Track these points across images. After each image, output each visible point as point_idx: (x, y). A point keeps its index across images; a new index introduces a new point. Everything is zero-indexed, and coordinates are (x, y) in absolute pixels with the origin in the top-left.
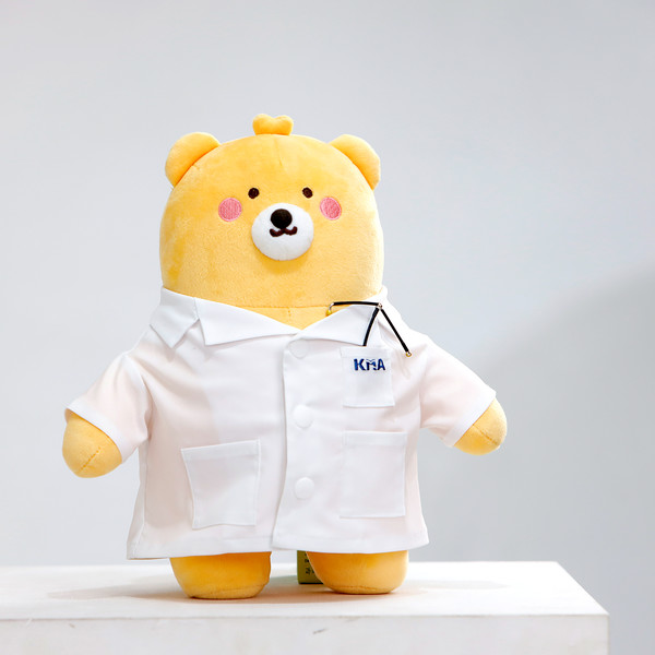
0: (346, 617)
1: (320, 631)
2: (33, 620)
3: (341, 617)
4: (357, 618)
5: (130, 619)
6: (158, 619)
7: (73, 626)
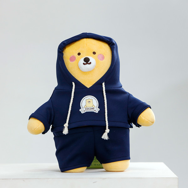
0: (103, 178)
1: (95, 182)
2: (13, 179)
3: (101, 178)
4: (106, 178)
5: (40, 179)
6: (48, 179)
7: (24, 181)
